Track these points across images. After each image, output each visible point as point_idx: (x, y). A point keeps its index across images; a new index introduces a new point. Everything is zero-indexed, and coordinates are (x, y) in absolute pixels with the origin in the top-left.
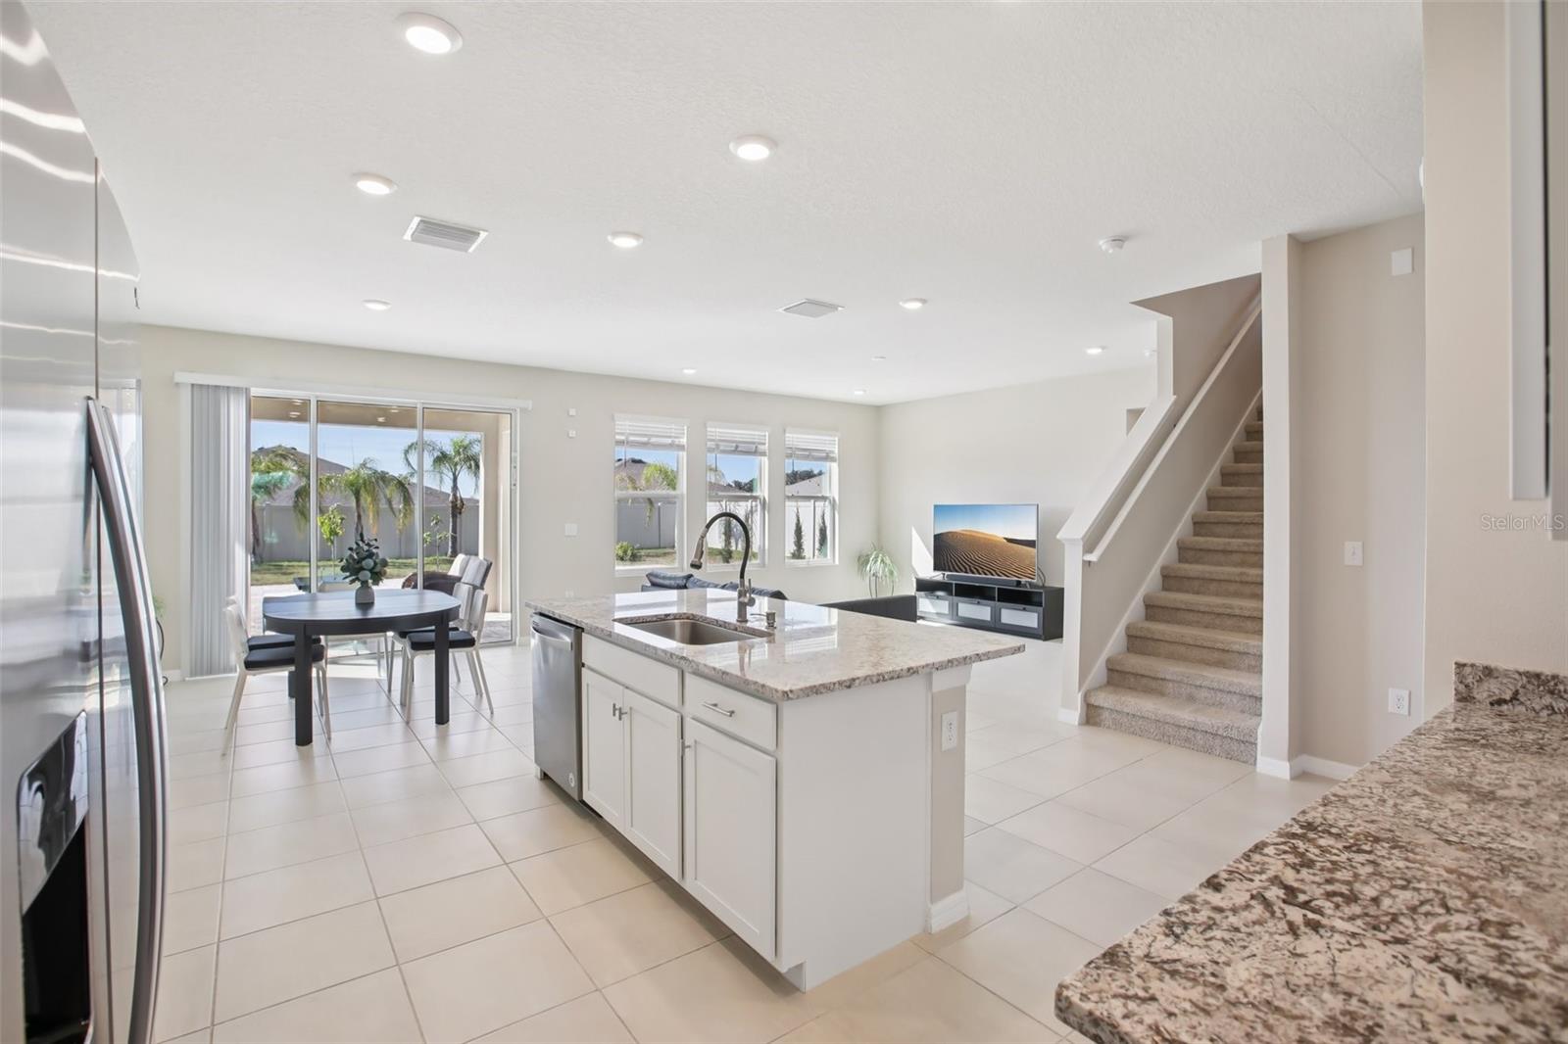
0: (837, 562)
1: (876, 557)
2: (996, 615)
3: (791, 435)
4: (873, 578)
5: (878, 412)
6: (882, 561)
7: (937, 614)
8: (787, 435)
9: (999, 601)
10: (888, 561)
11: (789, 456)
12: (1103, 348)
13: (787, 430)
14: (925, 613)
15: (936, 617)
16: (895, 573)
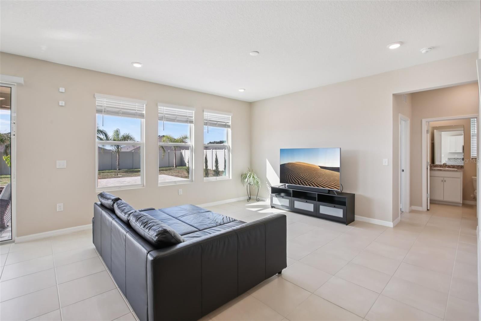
0: (231, 178)
1: (250, 175)
2: (317, 209)
3: (207, 113)
4: (248, 185)
5: (250, 105)
6: (253, 177)
7: (282, 206)
8: (205, 113)
9: (318, 201)
10: (256, 177)
11: (206, 124)
12: (402, 43)
13: (205, 110)
14: (275, 205)
15: (281, 207)
16: (260, 183)
